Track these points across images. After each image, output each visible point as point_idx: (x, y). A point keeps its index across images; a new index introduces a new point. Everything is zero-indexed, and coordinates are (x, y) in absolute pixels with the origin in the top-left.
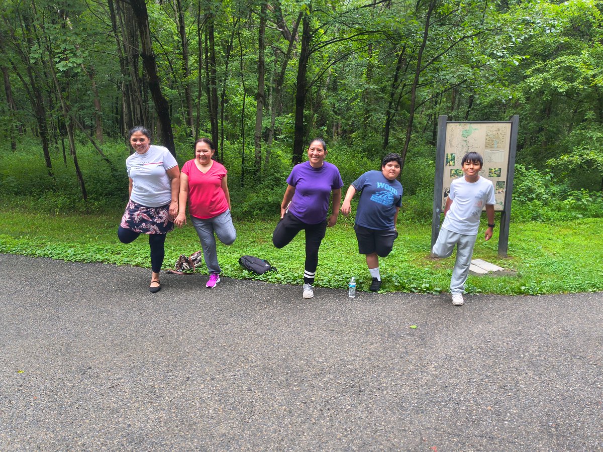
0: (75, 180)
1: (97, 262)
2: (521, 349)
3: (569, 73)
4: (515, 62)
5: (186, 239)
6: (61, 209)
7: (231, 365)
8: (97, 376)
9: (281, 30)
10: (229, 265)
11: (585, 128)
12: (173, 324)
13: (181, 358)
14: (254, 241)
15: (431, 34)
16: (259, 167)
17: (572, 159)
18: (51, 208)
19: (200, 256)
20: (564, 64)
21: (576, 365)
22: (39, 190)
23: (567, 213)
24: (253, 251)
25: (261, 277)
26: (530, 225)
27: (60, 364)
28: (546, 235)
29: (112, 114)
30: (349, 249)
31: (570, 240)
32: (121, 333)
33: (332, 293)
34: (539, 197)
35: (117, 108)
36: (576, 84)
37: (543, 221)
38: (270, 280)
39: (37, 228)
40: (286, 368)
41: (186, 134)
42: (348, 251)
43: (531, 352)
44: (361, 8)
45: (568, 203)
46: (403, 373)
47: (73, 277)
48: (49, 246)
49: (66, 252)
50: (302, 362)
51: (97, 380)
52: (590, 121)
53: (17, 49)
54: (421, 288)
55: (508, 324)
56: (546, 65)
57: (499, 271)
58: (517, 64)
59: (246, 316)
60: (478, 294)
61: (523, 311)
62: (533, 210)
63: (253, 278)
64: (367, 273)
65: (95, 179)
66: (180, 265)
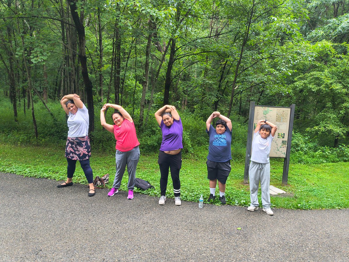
0: (31, 125)
1: (44, 177)
2: (304, 245)
3: (318, 81)
4: (289, 73)
5: (98, 165)
6: (21, 142)
7: (130, 252)
8: (46, 256)
9: (156, 46)
10: (125, 183)
11: (326, 112)
12: (92, 221)
13: (98, 245)
14: (139, 168)
15: (243, 55)
16: (142, 123)
17: (320, 128)
18: (15, 141)
19: (108, 177)
20: (315, 76)
21: (337, 257)
22: (8, 130)
23: (317, 159)
24: (139, 175)
25: (145, 192)
26: (298, 165)
27: (21, 246)
28: (307, 172)
29: (53, 86)
30: (196, 175)
31: (321, 175)
32: (60, 226)
33: (188, 204)
34: (302, 149)
35: (56, 82)
36: (321, 87)
37: (305, 163)
38: (151, 194)
39: (6, 153)
40: (164, 254)
41: (98, 100)
42: (195, 177)
43: (310, 247)
44: (205, 38)
45: (318, 154)
46: (236, 260)
47: (29, 187)
48: (14, 166)
49: (24, 170)
50: (174, 250)
51: (45, 259)
52: (329, 108)
53: (5, 47)
54: (241, 203)
55: (294, 228)
56: (305, 76)
57: (283, 193)
58: (290, 74)
59: (137, 218)
60: (274, 208)
61: (301, 220)
62: (299, 157)
63: (140, 193)
64: (208, 192)
65: (43, 125)
66: (96, 182)
